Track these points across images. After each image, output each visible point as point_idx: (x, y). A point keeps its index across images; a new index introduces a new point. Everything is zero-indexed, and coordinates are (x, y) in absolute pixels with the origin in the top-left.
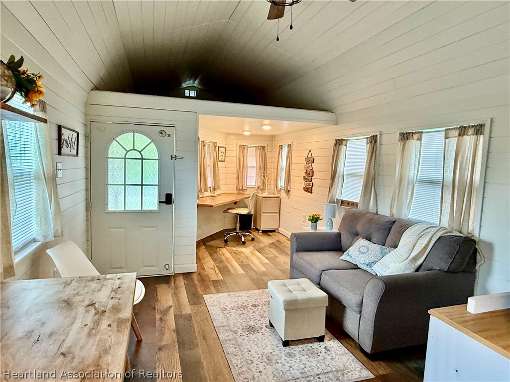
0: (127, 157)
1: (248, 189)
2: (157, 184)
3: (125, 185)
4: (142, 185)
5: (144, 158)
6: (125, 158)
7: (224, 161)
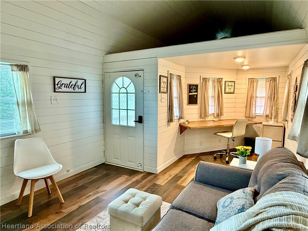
0: (120, 92)
1: (256, 117)
2: (134, 109)
3: (119, 109)
4: (127, 110)
5: (128, 92)
6: (119, 93)
7: (234, 93)
